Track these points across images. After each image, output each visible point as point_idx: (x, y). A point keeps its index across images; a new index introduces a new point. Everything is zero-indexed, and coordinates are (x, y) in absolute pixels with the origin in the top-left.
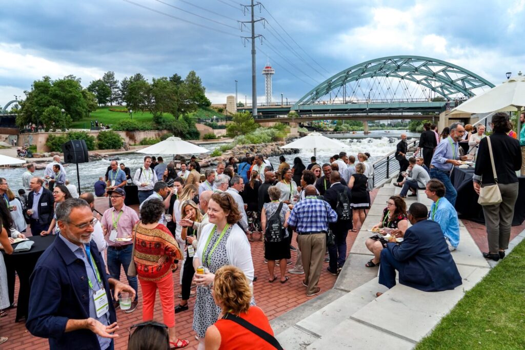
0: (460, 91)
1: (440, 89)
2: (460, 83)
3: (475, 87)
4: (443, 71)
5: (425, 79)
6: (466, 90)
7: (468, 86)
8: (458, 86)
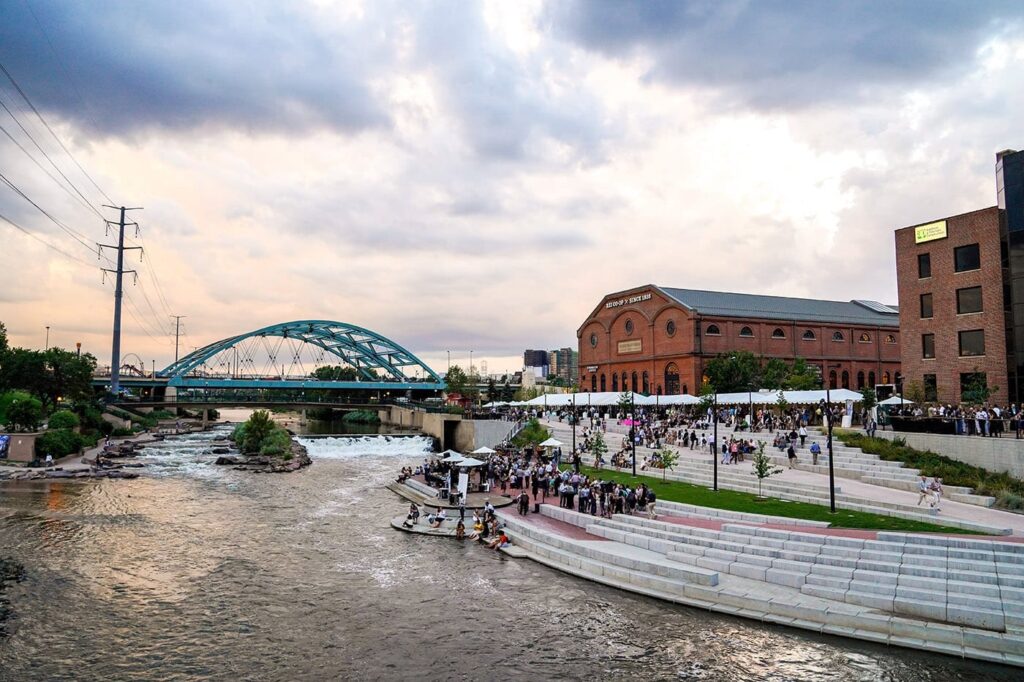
0: (382, 366)
1: (354, 360)
2: (386, 358)
3: (404, 364)
4: (369, 343)
5: (339, 348)
6: (390, 365)
7: (394, 361)
8: (384, 360)
